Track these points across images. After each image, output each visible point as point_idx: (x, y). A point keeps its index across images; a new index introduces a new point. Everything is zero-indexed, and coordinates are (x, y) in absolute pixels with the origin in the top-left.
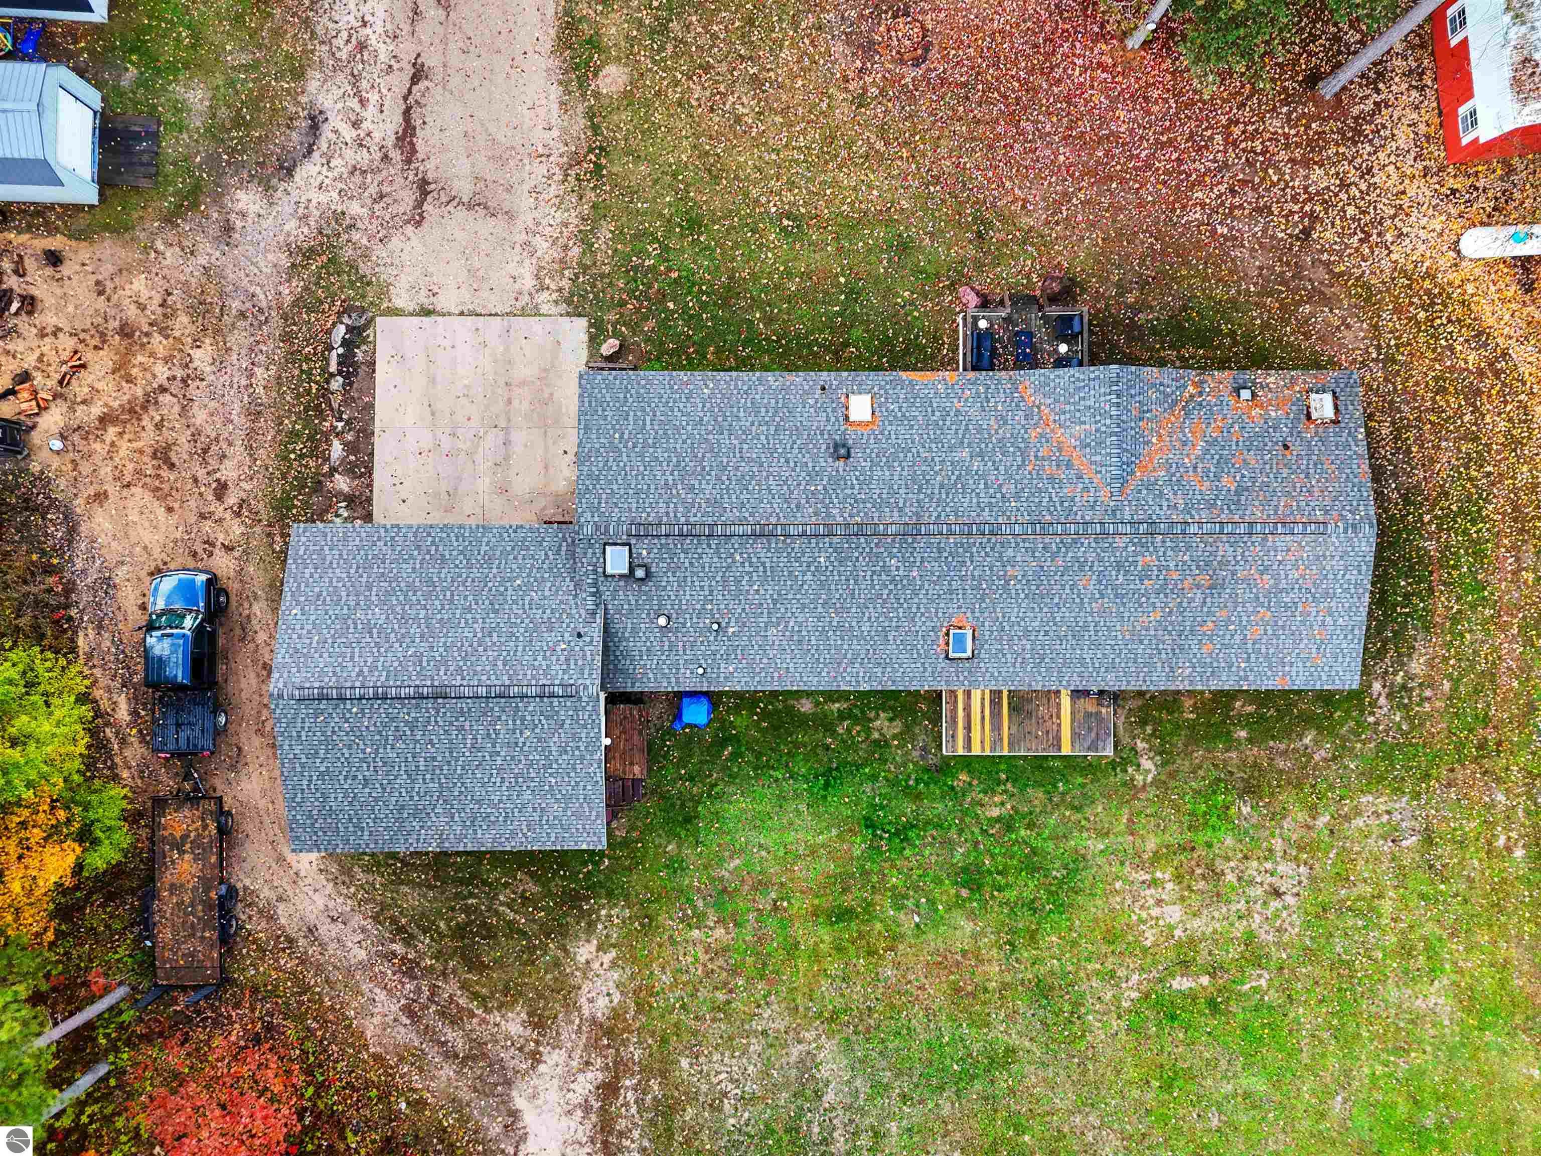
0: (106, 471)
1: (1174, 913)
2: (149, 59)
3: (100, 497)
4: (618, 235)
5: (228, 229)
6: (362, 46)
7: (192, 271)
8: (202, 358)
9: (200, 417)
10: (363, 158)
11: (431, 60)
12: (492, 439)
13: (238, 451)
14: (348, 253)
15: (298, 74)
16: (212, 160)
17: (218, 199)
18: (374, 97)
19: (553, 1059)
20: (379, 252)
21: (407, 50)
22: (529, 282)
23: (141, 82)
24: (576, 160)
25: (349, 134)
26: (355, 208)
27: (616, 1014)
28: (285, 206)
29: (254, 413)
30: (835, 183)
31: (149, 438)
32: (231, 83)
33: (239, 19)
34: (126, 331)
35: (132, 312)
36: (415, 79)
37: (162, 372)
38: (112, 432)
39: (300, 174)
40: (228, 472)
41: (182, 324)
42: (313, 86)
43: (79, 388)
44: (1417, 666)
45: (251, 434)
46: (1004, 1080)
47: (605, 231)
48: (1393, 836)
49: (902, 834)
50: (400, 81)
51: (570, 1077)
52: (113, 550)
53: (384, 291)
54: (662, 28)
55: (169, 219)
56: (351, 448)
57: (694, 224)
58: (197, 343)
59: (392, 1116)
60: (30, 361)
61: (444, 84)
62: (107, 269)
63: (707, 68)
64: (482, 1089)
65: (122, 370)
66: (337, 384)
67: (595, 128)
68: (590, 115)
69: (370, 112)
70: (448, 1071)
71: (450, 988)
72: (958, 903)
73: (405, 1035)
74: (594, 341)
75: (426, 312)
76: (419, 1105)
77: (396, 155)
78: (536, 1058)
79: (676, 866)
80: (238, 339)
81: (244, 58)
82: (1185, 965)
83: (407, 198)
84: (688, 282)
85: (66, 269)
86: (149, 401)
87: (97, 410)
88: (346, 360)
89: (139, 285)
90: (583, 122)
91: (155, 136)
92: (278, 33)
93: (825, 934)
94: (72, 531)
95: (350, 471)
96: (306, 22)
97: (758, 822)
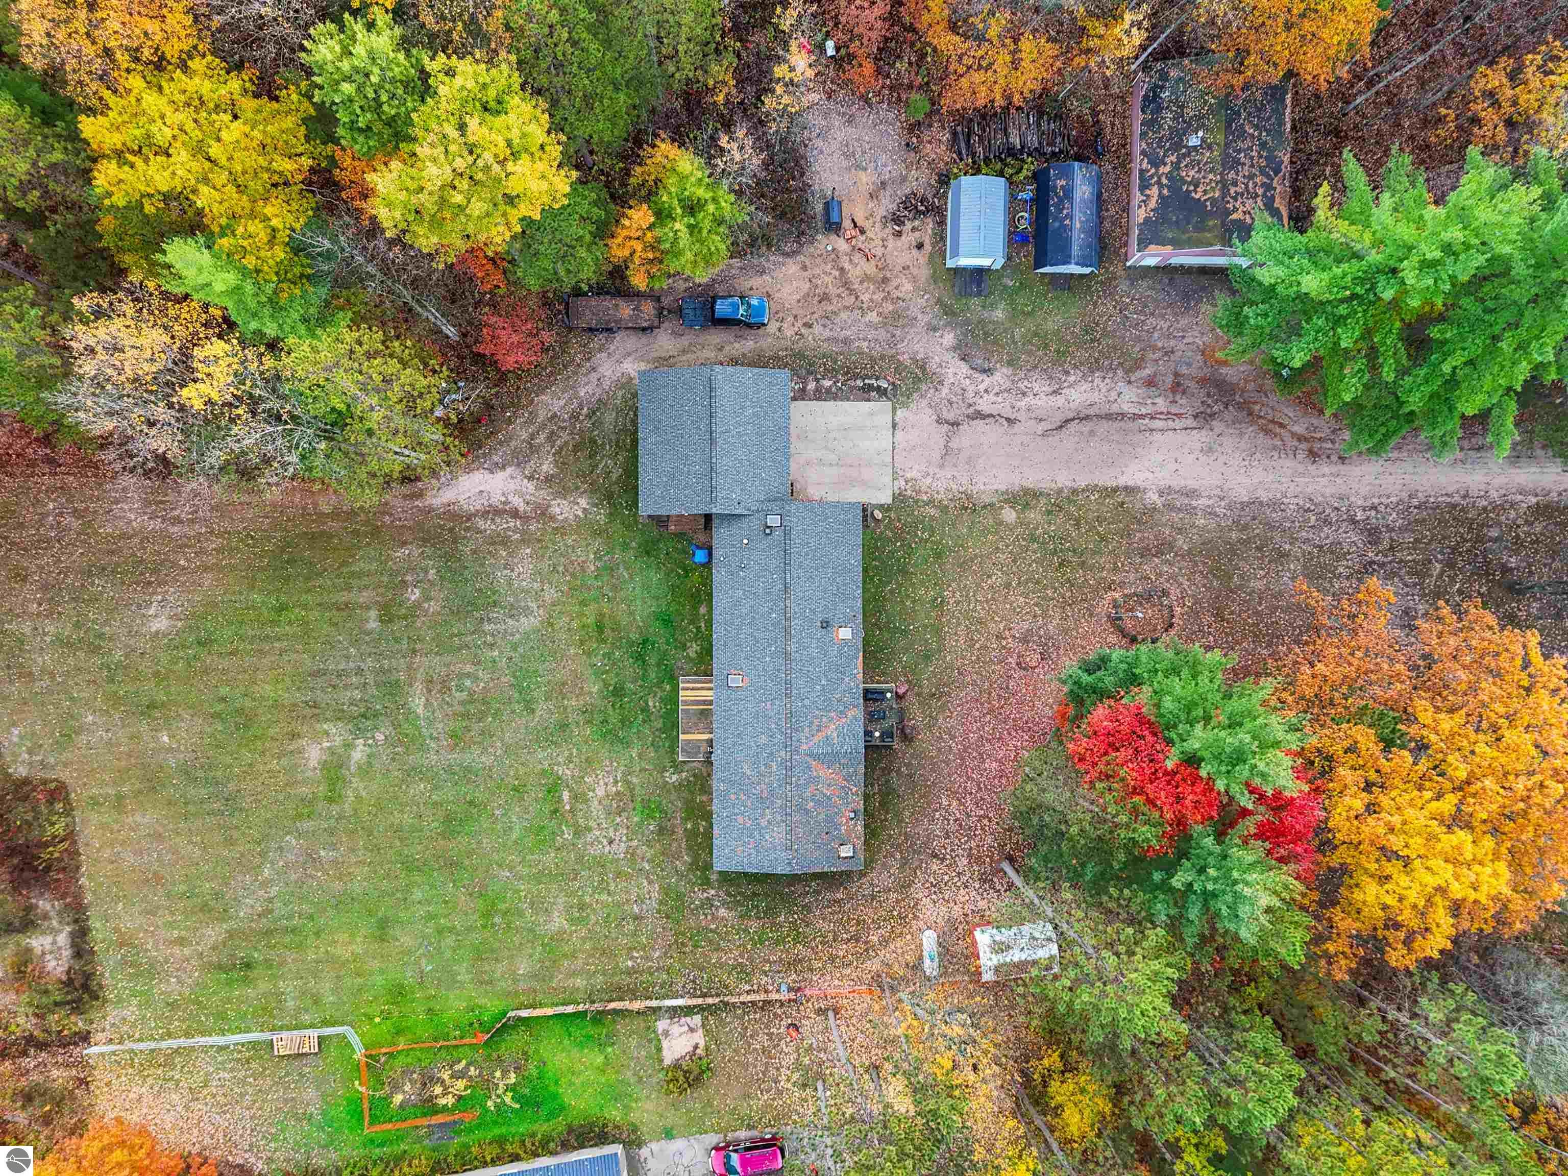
0: (817, 271)
1: (600, 792)
2: (1017, 291)
3: (804, 268)
4: (932, 518)
5: (935, 329)
6: (1024, 394)
7: (914, 311)
8: (873, 316)
9: (844, 315)
10: (970, 394)
11: (1017, 428)
12: (832, 457)
13: (827, 333)
14: (924, 387)
15: (1010, 363)
16: (967, 322)
17: (948, 324)
18: (1000, 399)
19: (530, 487)
20: (924, 403)
21: (1021, 416)
22: (909, 475)
23: (1005, 287)
24: (969, 497)
25: (982, 387)
26: (945, 391)
27: (552, 518)
28: (948, 356)
29: (846, 341)
30: (959, 624)
31: (833, 291)
32: (1005, 331)
33: (1036, 334)
34: (885, 280)
35: (894, 283)
36: (1008, 420)
37: (865, 297)
38: (836, 273)
39: (962, 364)
40: (817, 329)
41: (889, 307)
42: (1004, 370)
43: (857, 257)
44: (722, 912)
45: (836, 340)
46: (518, 708)
47: (933, 512)
48: (640, 900)
49: (640, 658)
50: (1008, 412)
51: (521, 495)
52: (779, 274)
53: (905, 405)
54: (1033, 539)
55: (939, 301)
56: (828, 390)
57: (938, 556)
58: (879, 314)
59: (504, 409)
60: (870, 234)
61: (1006, 433)
62: (915, 271)
63: (1015, 561)
64: (515, 453)
65: (866, 278)
66: (859, 383)
67: (985, 507)
68: (992, 505)
69: (992, 398)
70: (524, 435)
71: (565, 436)
72: (606, 685)
73: (542, 415)
74: (881, 507)
75: (894, 426)
76: (509, 422)
77: (971, 410)
78: (530, 478)
79: (625, 546)
80: (882, 334)
81: (1017, 337)
82: (575, 797)
83: (950, 416)
84: (910, 553)
85: (915, 252)
86: (851, 291)
87: (847, 266)
88: (870, 388)
89: (908, 287)
90: (988, 501)
91: (979, 294)
92: (1030, 353)
93: (591, 621)
94: (786, 255)
95: (817, 390)
96: (1036, 367)
97: (646, 587)
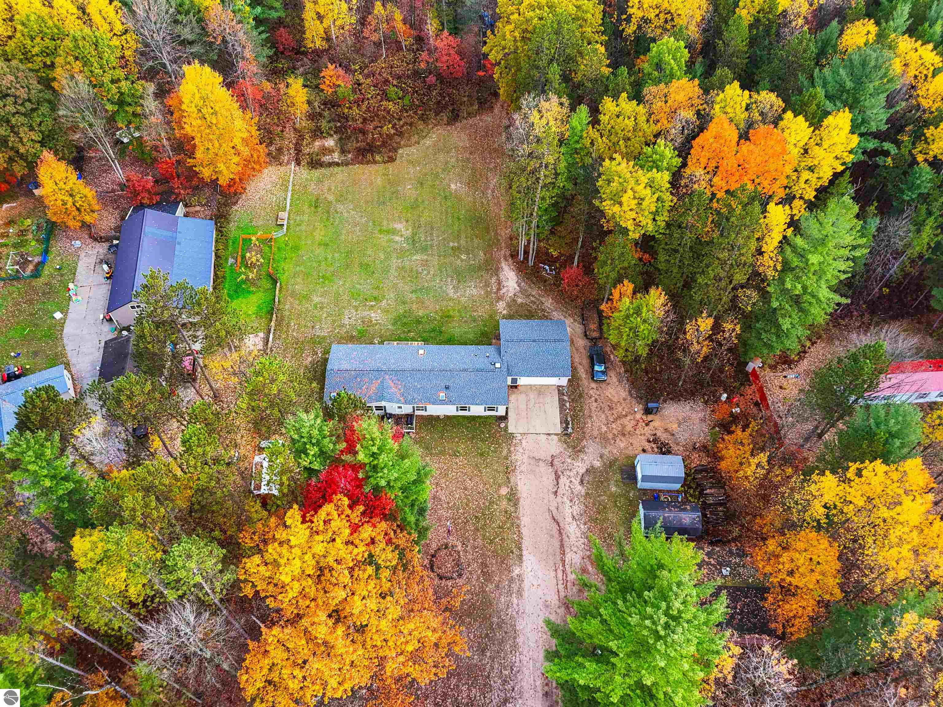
0: (624, 405)
1: (373, 315)
2: (627, 498)
3: (624, 399)
4: (501, 452)
5: (601, 457)
6: (571, 501)
7: (609, 448)
8: (604, 429)
9: (603, 416)
10: (568, 473)
11: (552, 496)
12: (531, 406)
13: (593, 409)
14: (570, 450)
15: (587, 494)
16: (607, 473)
17: (605, 464)
18: (567, 488)
19: (511, 294)
20: (562, 450)
21: (559, 499)
22: (523, 441)
23: (629, 492)
24: (513, 471)
25: (573, 479)
26: (569, 461)
27: (497, 302)
28: (588, 462)
29: (591, 417)
30: (445, 463)
31: (615, 412)
32: (605, 492)
33: (605, 508)
34: (624, 435)
35: (623, 439)
36: (556, 492)
37: (614, 426)
38: (624, 413)
39: (584, 470)
40: (595, 404)
41: (610, 436)
42: (583, 491)
43: (633, 423)
44: (310, 359)
45: (591, 412)
46: (414, 288)
47: (505, 452)
48: (321, 328)
49: (434, 330)
50: (560, 491)
51: (508, 291)
52: (619, 388)
53: (560, 440)
54: (491, 503)
55: (616, 460)
56: (564, 405)
57: (482, 455)
58: (606, 432)
59: (545, 286)
60: (646, 428)
61: (549, 490)
62: (630, 448)
63: (479, 493)
64: (526, 290)
65: (624, 426)
66: (569, 419)
67: (508, 478)
68: (509, 482)
69: (568, 484)
70: (534, 293)
71: (535, 307)
72: (421, 318)
73: (543, 300)
74: (506, 427)
75: (549, 434)
76: (539, 288)
77: (560, 473)
78: (515, 295)
79: (485, 326)
80: (596, 433)
81: (602, 498)
82: (372, 306)
83: (556, 462)
84: (482, 441)
85: (641, 448)
86: (616, 420)
87: (628, 418)
88: (568, 424)
89: (622, 445)
90: (512, 480)
91: (623, 478)
92: (594, 504)
93: (451, 313)
94: (630, 392)
95: (564, 400)
96: (586, 507)
97: (466, 333)
